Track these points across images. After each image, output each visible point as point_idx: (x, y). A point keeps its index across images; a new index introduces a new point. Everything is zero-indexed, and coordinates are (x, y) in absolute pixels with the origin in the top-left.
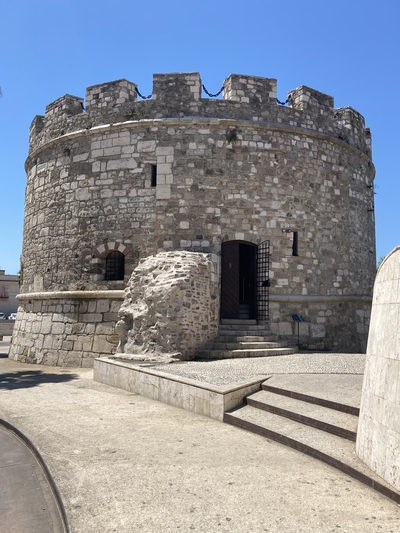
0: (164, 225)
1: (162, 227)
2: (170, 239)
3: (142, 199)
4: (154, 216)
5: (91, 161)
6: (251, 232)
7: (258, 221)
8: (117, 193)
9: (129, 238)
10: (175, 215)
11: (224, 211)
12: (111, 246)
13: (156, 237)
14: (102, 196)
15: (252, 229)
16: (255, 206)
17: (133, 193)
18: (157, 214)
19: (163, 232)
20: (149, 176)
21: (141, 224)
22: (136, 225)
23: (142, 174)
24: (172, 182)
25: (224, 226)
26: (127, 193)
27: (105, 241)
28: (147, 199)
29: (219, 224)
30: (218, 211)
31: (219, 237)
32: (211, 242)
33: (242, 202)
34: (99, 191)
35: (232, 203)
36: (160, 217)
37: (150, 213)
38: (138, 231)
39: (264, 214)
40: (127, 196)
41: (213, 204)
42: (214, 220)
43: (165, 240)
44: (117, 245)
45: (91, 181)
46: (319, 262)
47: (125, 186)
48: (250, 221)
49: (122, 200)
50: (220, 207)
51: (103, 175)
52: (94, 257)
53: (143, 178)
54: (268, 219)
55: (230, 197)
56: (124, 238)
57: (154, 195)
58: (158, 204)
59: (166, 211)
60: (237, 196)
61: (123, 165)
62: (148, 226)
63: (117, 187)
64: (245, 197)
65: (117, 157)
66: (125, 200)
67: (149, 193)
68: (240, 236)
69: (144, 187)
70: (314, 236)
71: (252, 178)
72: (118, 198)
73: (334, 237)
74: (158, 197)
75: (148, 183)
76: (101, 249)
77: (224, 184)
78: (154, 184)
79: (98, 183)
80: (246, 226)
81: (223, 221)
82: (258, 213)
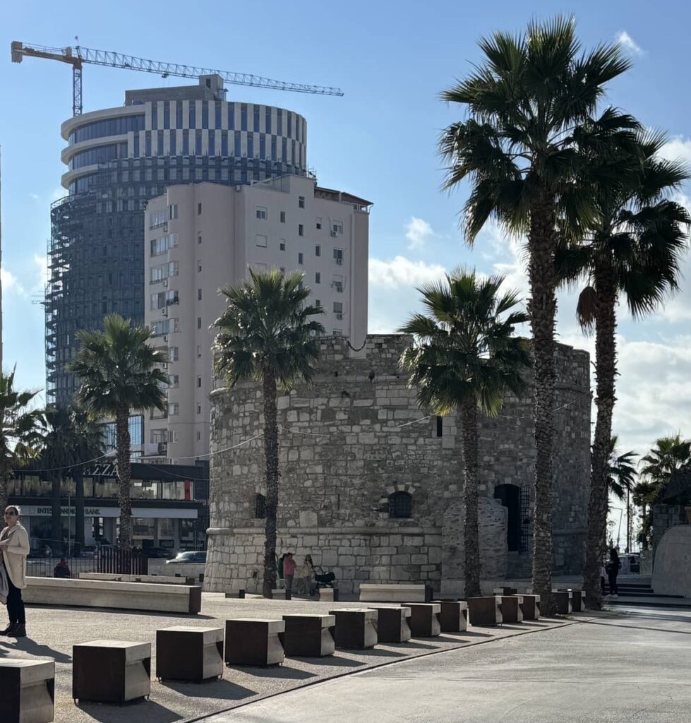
0: (450, 471)
1: (448, 472)
2: (455, 484)
3: (429, 447)
4: (440, 462)
5: (376, 408)
6: (516, 477)
7: (521, 467)
8: (405, 441)
9: (419, 482)
10: (458, 463)
11: (497, 459)
12: (401, 488)
13: (442, 482)
14: (390, 442)
15: (517, 474)
16: (520, 454)
17: (421, 441)
18: (443, 461)
19: (449, 477)
20: (435, 427)
21: (429, 469)
22: (424, 471)
23: (429, 425)
24: (455, 433)
25: (497, 472)
26: (415, 442)
27: (395, 483)
28: (434, 447)
29: (493, 471)
30: (493, 459)
31: (493, 482)
32: (487, 487)
33: (510, 451)
34: (386, 437)
35: (502, 453)
36: (445, 464)
37: (437, 460)
38: (427, 476)
39: (525, 460)
40: (415, 444)
41: (489, 453)
42: (489, 467)
43: (451, 484)
44: (407, 487)
45: (377, 427)
46: (560, 501)
47: (413, 435)
48: (516, 467)
49: (410, 447)
50: (494, 456)
51: (390, 423)
52: (383, 497)
53: (430, 428)
54: (528, 465)
55: (501, 447)
56: (414, 482)
57: (441, 444)
58: (444, 452)
59: (451, 459)
60: (506, 446)
61: (411, 415)
62: (435, 471)
63: (405, 435)
64: (512, 446)
65: (405, 407)
66: (414, 448)
67: (435, 443)
68: (508, 481)
69: (431, 437)
70: (558, 478)
71: (517, 429)
72: (406, 445)
73: (570, 478)
74: (444, 446)
75: (434, 433)
76: (391, 490)
77: (497, 436)
78: (440, 434)
79: (385, 429)
80: (513, 472)
81: (496, 467)
82: (521, 460)
